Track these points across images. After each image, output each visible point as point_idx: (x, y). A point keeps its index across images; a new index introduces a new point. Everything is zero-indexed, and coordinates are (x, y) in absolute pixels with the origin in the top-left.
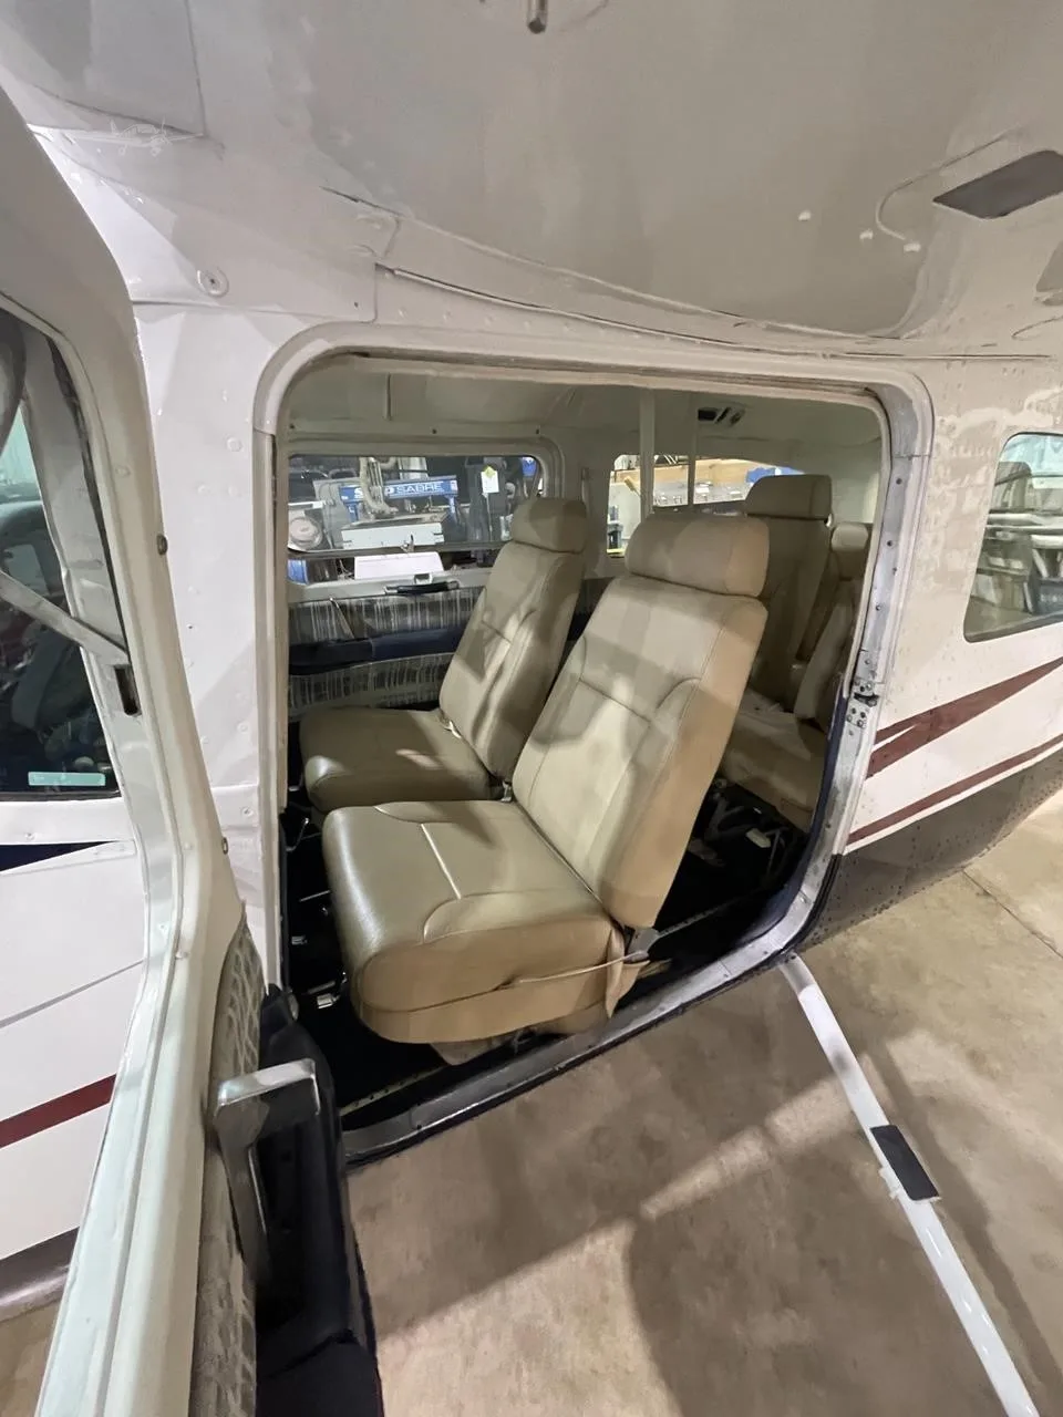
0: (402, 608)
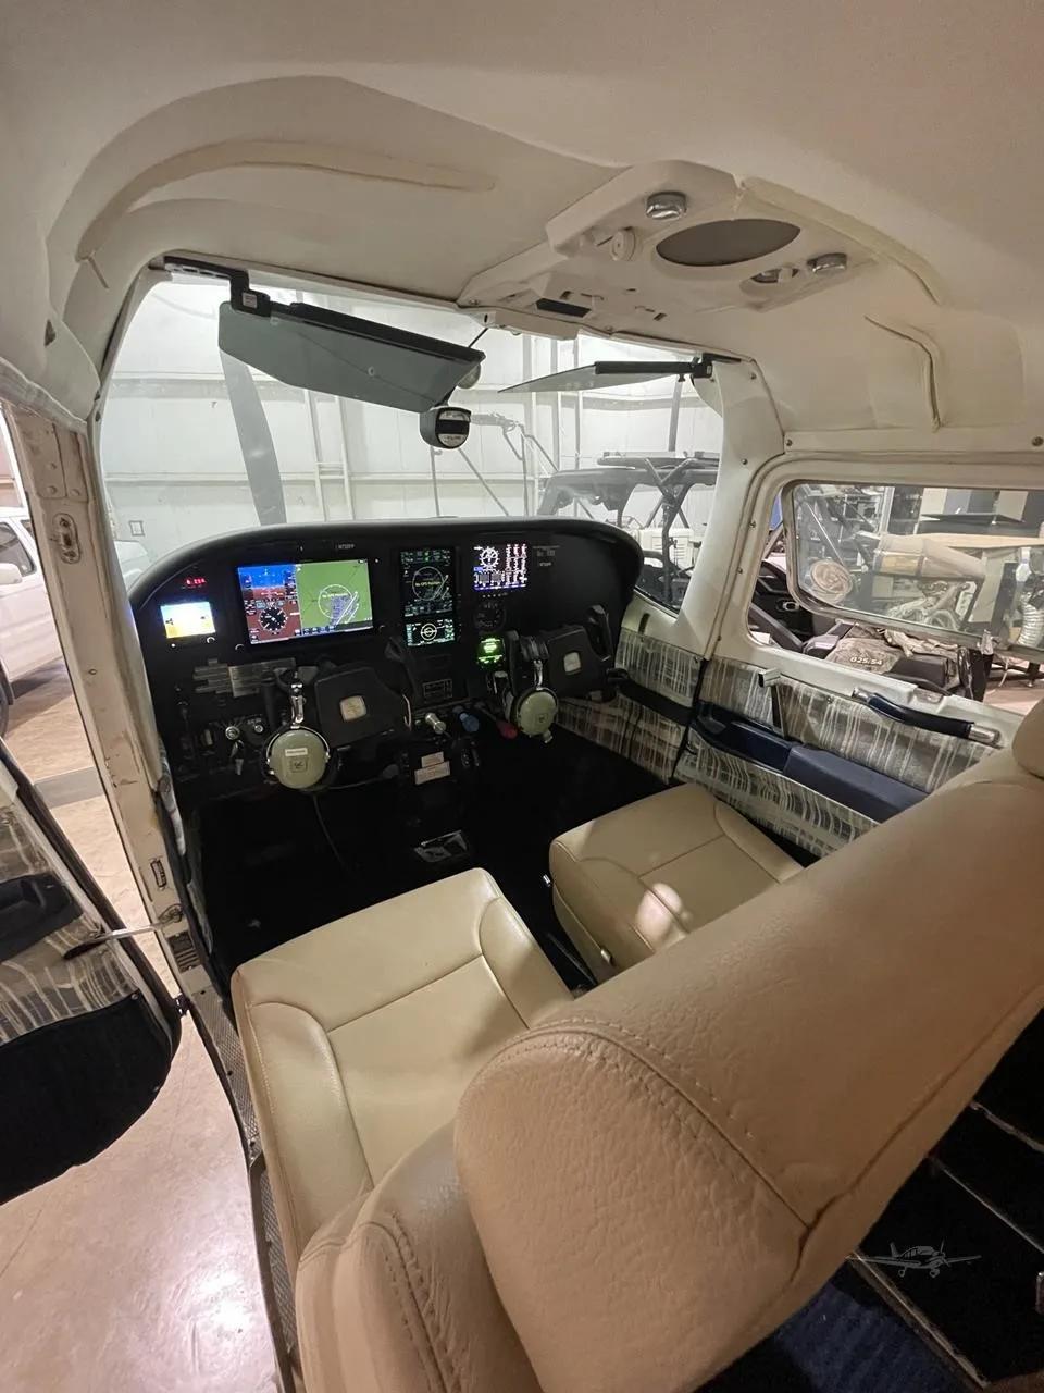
0: (867, 728)
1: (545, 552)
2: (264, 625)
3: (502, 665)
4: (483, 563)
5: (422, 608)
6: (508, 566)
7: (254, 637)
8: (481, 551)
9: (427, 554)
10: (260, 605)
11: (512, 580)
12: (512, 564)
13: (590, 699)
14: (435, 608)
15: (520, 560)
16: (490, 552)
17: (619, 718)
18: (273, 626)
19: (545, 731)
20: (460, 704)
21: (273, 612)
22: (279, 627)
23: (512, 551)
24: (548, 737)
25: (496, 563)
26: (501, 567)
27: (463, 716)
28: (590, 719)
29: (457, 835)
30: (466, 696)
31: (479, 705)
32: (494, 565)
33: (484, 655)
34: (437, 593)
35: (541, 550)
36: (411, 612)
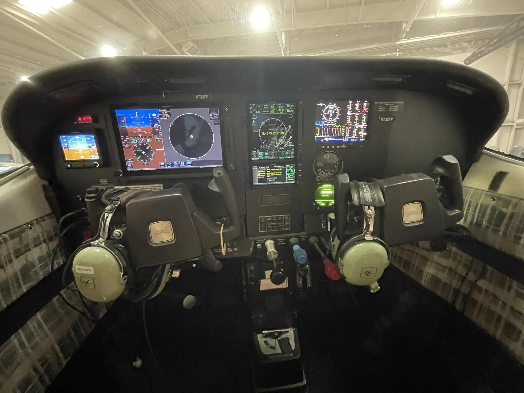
1: (387, 107)
2: (137, 157)
3: (334, 209)
4: (325, 118)
5: (267, 154)
6: (349, 121)
7: (130, 165)
8: (323, 107)
9: (272, 107)
10: (134, 141)
11: (351, 134)
12: (353, 119)
13: (418, 245)
14: (279, 154)
15: (360, 117)
16: (332, 108)
17: (450, 269)
18: (144, 157)
19: (373, 283)
20: (296, 237)
21: (143, 147)
22: (149, 160)
23: (353, 107)
24: (375, 287)
25: (337, 118)
26: (342, 121)
27: (296, 247)
28: (416, 262)
29: (290, 334)
30: (303, 230)
31: (312, 239)
32: (334, 120)
33: (321, 198)
34: (281, 141)
35: (383, 105)
36: (257, 156)
